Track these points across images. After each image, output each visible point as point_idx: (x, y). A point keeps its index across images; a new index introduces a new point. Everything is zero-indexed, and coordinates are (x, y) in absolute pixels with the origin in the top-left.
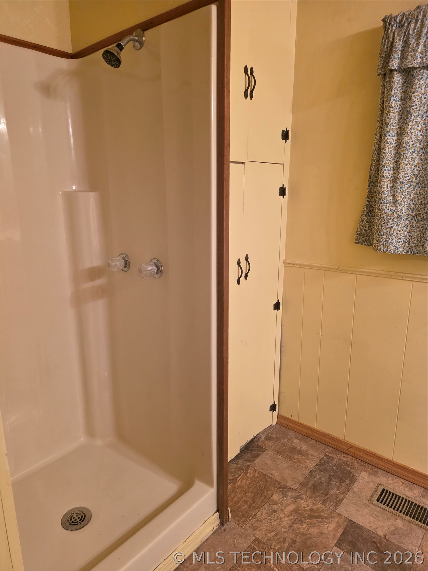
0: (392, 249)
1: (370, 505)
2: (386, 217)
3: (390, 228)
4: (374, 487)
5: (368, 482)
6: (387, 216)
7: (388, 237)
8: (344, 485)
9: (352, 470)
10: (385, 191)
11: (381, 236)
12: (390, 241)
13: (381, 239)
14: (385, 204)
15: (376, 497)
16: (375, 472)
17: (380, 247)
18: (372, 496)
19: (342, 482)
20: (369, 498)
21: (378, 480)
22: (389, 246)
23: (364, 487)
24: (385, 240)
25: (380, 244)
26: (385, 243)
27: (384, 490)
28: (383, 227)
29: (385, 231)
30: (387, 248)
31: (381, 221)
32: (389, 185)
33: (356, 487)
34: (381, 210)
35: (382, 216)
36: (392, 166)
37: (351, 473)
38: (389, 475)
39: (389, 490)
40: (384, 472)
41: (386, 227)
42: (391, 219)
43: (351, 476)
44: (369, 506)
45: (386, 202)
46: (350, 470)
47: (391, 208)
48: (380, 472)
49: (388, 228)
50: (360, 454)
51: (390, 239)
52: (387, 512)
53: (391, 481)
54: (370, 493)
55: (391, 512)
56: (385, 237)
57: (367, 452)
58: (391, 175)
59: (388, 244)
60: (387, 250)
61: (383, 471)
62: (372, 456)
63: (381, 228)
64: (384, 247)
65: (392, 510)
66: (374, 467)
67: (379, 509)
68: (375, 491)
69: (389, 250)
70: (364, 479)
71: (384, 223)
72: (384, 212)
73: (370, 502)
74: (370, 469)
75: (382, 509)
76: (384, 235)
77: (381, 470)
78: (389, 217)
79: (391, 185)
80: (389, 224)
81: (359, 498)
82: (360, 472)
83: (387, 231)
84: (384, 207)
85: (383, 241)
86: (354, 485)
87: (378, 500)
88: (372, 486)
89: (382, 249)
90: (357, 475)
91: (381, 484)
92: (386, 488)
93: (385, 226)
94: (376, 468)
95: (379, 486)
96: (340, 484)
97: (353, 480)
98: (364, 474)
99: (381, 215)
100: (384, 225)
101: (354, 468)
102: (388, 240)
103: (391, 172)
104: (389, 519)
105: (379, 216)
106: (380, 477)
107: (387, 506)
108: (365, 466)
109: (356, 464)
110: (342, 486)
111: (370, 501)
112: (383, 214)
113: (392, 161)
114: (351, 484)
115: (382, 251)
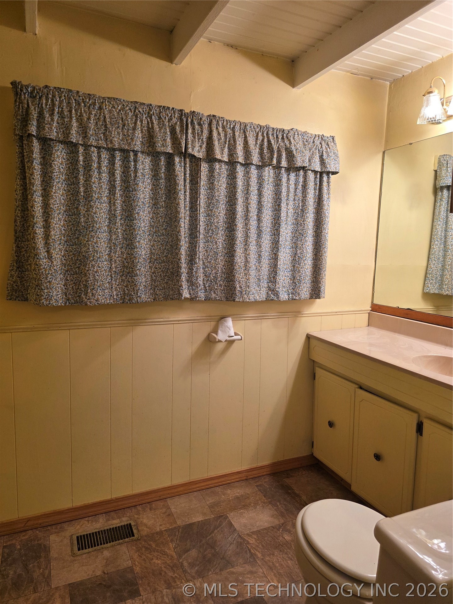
0: (53, 302)
1: (75, 558)
2: (44, 272)
3: (50, 282)
4: (69, 541)
5: (62, 541)
6: (46, 271)
7: (49, 291)
8: (42, 560)
9: (40, 542)
10: (40, 248)
11: (42, 291)
12: (51, 294)
13: (43, 294)
14: (41, 259)
15: (76, 548)
16: (60, 528)
17: (43, 301)
18: (72, 550)
19: (39, 559)
20: (70, 554)
21: (68, 534)
22: (51, 299)
23: (61, 548)
24: (46, 294)
25: (42, 298)
26: (47, 297)
27: (77, 537)
28: (43, 282)
29: (45, 285)
30: (50, 301)
31: (40, 276)
32: (42, 242)
33: (53, 554)
34: (39, 265)
35: (41, 271)
36: (42, 224)
37: (40, 545)
38: (73, 522)
39: (82, 534)
40: (68, 523)
41: (46, 281)
42: (49, 273)
43: (42, 546)
44: (75, 560)
45: (42, 258)
46: (38, 544)
47: (48, 263)
48: (65, 525)
49: (48, 282)
50: (40, 521)
51: (51, 293)
52: (92, 553)
53: (78, 526)
54: (69, 549)
55: (95, 550)
56: (46, 291)
57: (47, 514)
58: (43, 233)
59: (50, 298)
60: (50, 303)
61: (66, 523)
62: (51, 516)
63: (41, 283)
64: (46, 301)
65: (94, 548)
66: (57, 525)
67: (84, 555)
68: (72, 544)
69: (51, 303)
70: (56, 541)
71: (44, 278)
72: (42, 267)
73: (75, 555)
74: (55, 529)
75: (87, 554)
76: (45, 290)
77: (65, 523)
78: (47, 272)
79: (44, 242)
80: (48, 279)
81: (63, 560)
82: (48, 538)
83: (47, 285)
84: (41, 262)
85: (45, 295)
86: (51, 553)
87: (79, 550)
88: (67, 541)
89: (45, 302)
90: (48, 543)
91: (73, 534)
92: (79, 535)
93: (44, 281)
94: (59, 524)
95: (72, 538)
96: (38, 562)
97: (47, 549)
98: (53, 537)
99: (39, 270)
100: (44, 279)
101: (41, 539)
102: (49, 294)
103: (42, 230)
104: (97, 556)
105: (38, 271)
106: (67, 530)
107: (89, 548)
108: (49, 529)
109: (40, 534)
110: (41, 562)
111: (73, 555)
112: (41, 269)
113: (41, 219)
114: (48, 554)
115: (45, 305)
